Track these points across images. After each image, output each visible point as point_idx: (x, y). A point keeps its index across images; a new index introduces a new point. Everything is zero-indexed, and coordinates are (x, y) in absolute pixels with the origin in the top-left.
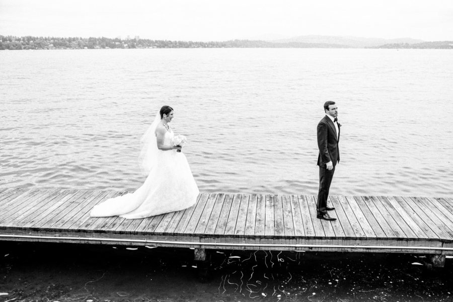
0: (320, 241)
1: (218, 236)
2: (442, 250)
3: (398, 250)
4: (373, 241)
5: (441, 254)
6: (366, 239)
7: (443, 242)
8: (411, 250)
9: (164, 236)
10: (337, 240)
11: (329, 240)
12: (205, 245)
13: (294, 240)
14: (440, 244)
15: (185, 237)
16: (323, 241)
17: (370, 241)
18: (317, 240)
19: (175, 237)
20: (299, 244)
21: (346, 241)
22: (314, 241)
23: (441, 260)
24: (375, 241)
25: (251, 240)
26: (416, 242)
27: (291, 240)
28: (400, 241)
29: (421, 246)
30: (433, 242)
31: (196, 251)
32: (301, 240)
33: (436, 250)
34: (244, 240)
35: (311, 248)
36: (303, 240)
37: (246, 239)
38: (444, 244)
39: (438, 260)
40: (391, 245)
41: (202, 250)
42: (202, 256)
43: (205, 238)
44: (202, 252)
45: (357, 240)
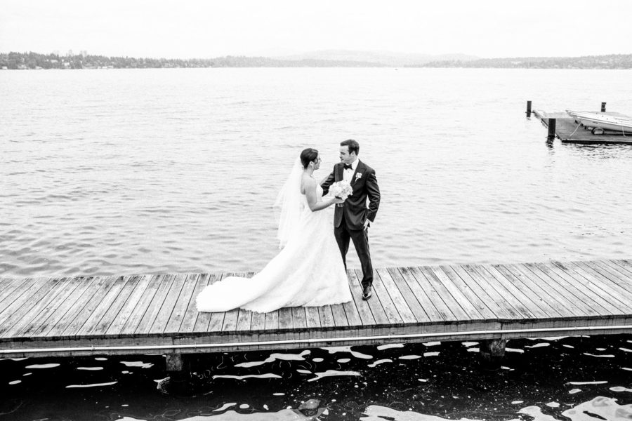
0: (342, 332)
1: (198, 335)
2: (501, 334)
3: (445, 338)
4: (412, 327)
5: (500, 339)
6: (403, 326)
7: (503, 322)
8: (462, 337)
9: (120, 340)
10: (363, 330)
11: (353, 331)
12: (180, 348)
13: (306, 333)
14: (499, 325)
15: (151, 339)
16: (346, 332)
17: (409, 328)
18: (338, 332)
19: (137, 339)
20: (313, 338)
21: (377, 330)
22: (334, 332)
23: (500, 347)
24: (416, 328)
25: (246, 337)
26: (469, 325)
27: (302, 334)
28: (449, 326)
29: (475, 330)
30: (490, 324)
31: (168, 357)
32: (315, 332)
33: (494, 334)
34: (237, 338)
35: (330, 342)
36: (319, 333)
37: (239, 336)
38: (504, 325)
39: (498, 347)
40: (436, 332)
41: (176, 355)
42: (177, 364)
43: (180, 338)
44: (177, 358)
45: (391, 329)
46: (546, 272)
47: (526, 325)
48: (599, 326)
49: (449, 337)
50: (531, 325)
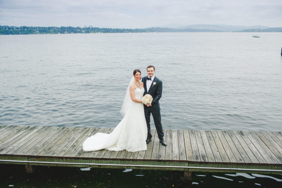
0: (106, 161)
1: (39, 157)
2: (189, 168)
3: (158, 168)
4: (141, 161)
5: (188, 171)
6: (136, 160)
7: (190, 163)
8: (167, 168)
9: (5, 157)
10: (116, 161)
11: (111, 161)
12: (31, 163)
13: (88, 160)
14: (187, 164)
15: (18, 157)
16: (108, 161)
17: (139, 162)
18: (104, 161)
19: (12, 157)
20: (92, 163)
21: (123, 162)
22: (102, 161)
23: (188, 175)
24: (143, 162)
25: (60, 160)
26: (171, 163)
27: (86, 160)
28: (160, 162)
29: (174, 165)
30: (182, 163)
31: (26, 166)
32: (93, 160)
33: (185, 168)
34: (56, 160)
35: (100, 166)
36: (94, 160)
37: (57, 159)
38: (190, 164)
39: (187, 175)
40: (153, 165)
41: (30, 166)
42: (30, 170)
43: (31, 158)
44: (30, 167)
45: (131, 161)
46: (231, 136)
47: (202, 165)
48: (244, 168)
49: (160, 168)
50: (205, 165)
